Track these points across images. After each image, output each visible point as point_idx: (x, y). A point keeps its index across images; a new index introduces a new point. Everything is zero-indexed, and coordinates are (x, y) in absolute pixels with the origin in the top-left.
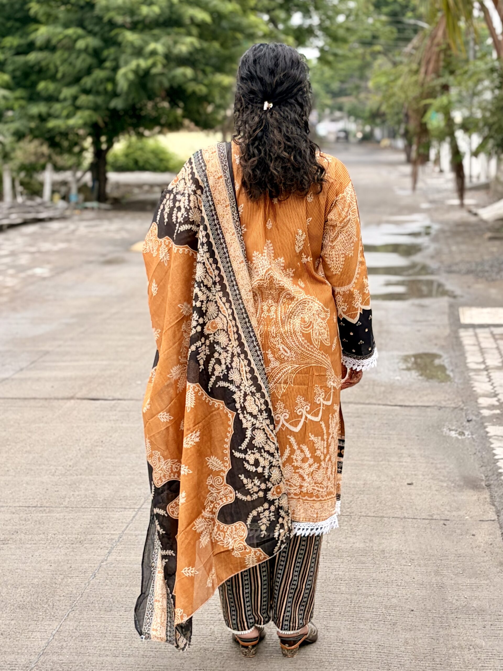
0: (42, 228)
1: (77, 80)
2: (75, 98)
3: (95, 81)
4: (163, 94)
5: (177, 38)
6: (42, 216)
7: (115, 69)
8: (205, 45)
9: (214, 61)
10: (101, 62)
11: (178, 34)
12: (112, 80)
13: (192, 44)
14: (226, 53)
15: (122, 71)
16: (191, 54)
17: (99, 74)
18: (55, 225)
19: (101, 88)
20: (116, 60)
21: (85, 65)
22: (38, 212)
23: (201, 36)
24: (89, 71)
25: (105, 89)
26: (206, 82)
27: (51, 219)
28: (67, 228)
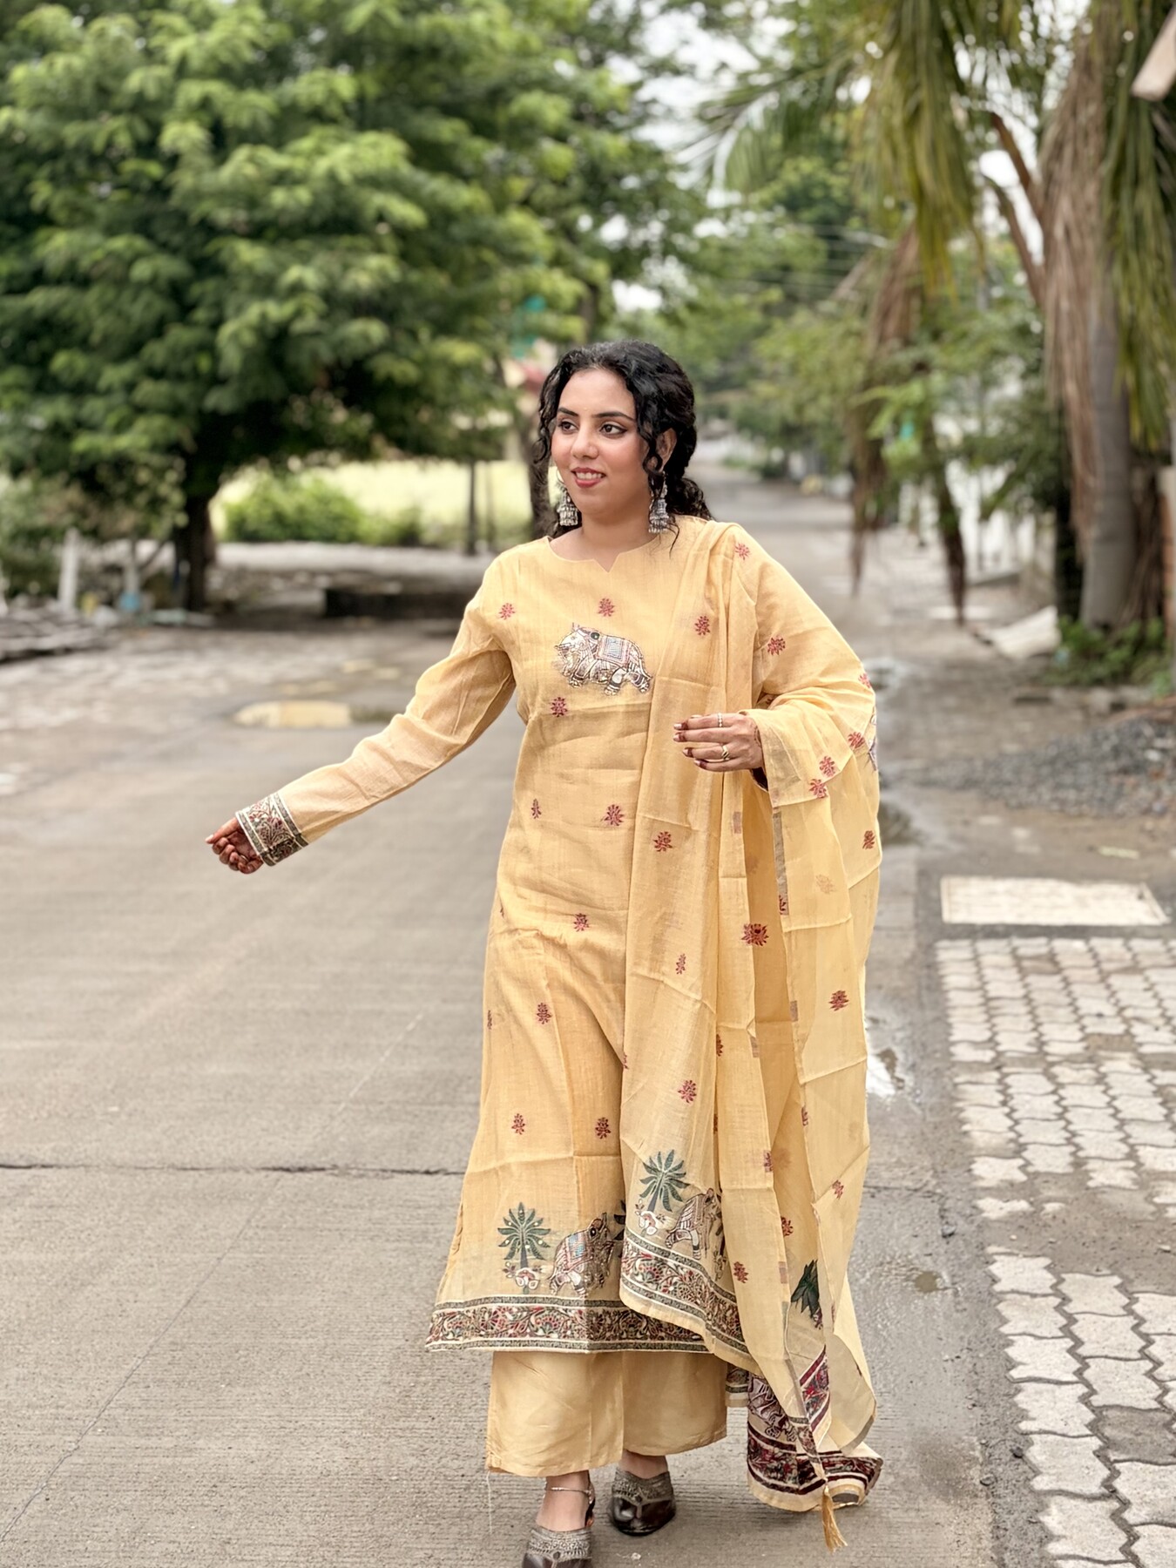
0: (44, 671)
1: (133, 349)
2: (130, 387)
3: (173, 352)
4: (321, 378)
5: (351, 258)
6: (46, 643)
7: (216, 325)
8: (415, 277)
9: (434, 311)
10: (185, 310)
11: (350, 249)
12: (209, 348)
13: (382, 273)
14: (459, 294)
15: (227, 330)
16: (383, 293)
17: (179, 335)
18: (73, 665)
19: (186, 366)
20: (219, 305)
21: (151, 317)
22: (39, 635)
23: (404, 257)
24: (159, 330)
25: (195, 369)
26: (417, 354)
27: (68, 651)
28: (98, 670)
